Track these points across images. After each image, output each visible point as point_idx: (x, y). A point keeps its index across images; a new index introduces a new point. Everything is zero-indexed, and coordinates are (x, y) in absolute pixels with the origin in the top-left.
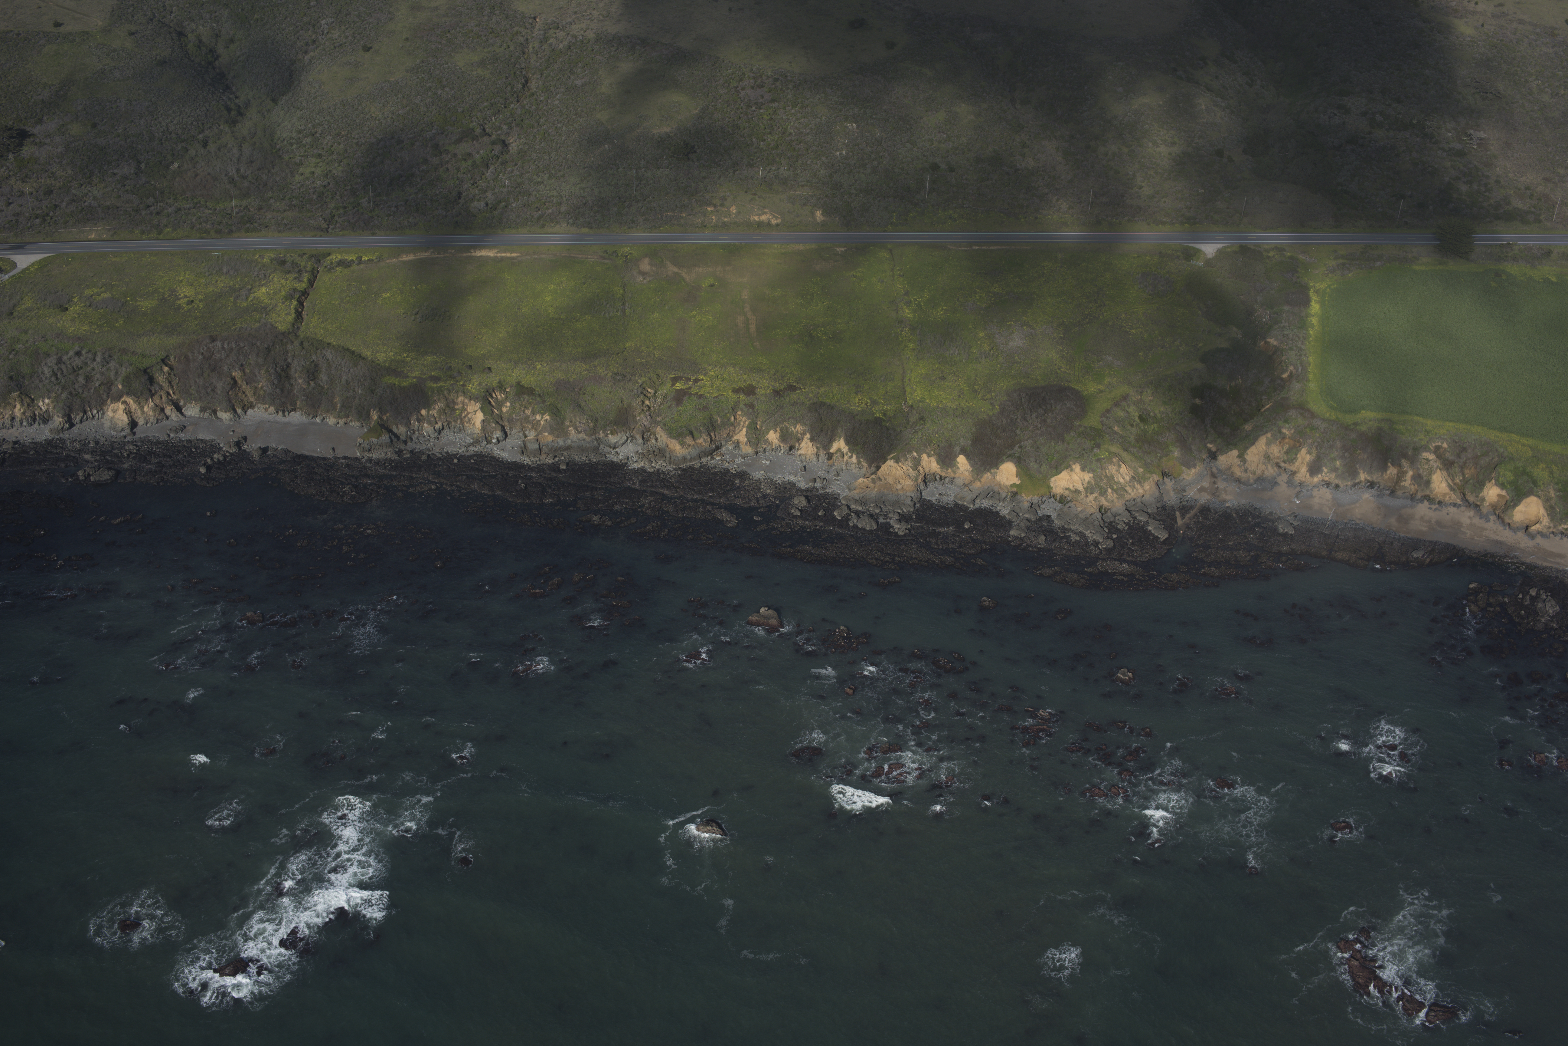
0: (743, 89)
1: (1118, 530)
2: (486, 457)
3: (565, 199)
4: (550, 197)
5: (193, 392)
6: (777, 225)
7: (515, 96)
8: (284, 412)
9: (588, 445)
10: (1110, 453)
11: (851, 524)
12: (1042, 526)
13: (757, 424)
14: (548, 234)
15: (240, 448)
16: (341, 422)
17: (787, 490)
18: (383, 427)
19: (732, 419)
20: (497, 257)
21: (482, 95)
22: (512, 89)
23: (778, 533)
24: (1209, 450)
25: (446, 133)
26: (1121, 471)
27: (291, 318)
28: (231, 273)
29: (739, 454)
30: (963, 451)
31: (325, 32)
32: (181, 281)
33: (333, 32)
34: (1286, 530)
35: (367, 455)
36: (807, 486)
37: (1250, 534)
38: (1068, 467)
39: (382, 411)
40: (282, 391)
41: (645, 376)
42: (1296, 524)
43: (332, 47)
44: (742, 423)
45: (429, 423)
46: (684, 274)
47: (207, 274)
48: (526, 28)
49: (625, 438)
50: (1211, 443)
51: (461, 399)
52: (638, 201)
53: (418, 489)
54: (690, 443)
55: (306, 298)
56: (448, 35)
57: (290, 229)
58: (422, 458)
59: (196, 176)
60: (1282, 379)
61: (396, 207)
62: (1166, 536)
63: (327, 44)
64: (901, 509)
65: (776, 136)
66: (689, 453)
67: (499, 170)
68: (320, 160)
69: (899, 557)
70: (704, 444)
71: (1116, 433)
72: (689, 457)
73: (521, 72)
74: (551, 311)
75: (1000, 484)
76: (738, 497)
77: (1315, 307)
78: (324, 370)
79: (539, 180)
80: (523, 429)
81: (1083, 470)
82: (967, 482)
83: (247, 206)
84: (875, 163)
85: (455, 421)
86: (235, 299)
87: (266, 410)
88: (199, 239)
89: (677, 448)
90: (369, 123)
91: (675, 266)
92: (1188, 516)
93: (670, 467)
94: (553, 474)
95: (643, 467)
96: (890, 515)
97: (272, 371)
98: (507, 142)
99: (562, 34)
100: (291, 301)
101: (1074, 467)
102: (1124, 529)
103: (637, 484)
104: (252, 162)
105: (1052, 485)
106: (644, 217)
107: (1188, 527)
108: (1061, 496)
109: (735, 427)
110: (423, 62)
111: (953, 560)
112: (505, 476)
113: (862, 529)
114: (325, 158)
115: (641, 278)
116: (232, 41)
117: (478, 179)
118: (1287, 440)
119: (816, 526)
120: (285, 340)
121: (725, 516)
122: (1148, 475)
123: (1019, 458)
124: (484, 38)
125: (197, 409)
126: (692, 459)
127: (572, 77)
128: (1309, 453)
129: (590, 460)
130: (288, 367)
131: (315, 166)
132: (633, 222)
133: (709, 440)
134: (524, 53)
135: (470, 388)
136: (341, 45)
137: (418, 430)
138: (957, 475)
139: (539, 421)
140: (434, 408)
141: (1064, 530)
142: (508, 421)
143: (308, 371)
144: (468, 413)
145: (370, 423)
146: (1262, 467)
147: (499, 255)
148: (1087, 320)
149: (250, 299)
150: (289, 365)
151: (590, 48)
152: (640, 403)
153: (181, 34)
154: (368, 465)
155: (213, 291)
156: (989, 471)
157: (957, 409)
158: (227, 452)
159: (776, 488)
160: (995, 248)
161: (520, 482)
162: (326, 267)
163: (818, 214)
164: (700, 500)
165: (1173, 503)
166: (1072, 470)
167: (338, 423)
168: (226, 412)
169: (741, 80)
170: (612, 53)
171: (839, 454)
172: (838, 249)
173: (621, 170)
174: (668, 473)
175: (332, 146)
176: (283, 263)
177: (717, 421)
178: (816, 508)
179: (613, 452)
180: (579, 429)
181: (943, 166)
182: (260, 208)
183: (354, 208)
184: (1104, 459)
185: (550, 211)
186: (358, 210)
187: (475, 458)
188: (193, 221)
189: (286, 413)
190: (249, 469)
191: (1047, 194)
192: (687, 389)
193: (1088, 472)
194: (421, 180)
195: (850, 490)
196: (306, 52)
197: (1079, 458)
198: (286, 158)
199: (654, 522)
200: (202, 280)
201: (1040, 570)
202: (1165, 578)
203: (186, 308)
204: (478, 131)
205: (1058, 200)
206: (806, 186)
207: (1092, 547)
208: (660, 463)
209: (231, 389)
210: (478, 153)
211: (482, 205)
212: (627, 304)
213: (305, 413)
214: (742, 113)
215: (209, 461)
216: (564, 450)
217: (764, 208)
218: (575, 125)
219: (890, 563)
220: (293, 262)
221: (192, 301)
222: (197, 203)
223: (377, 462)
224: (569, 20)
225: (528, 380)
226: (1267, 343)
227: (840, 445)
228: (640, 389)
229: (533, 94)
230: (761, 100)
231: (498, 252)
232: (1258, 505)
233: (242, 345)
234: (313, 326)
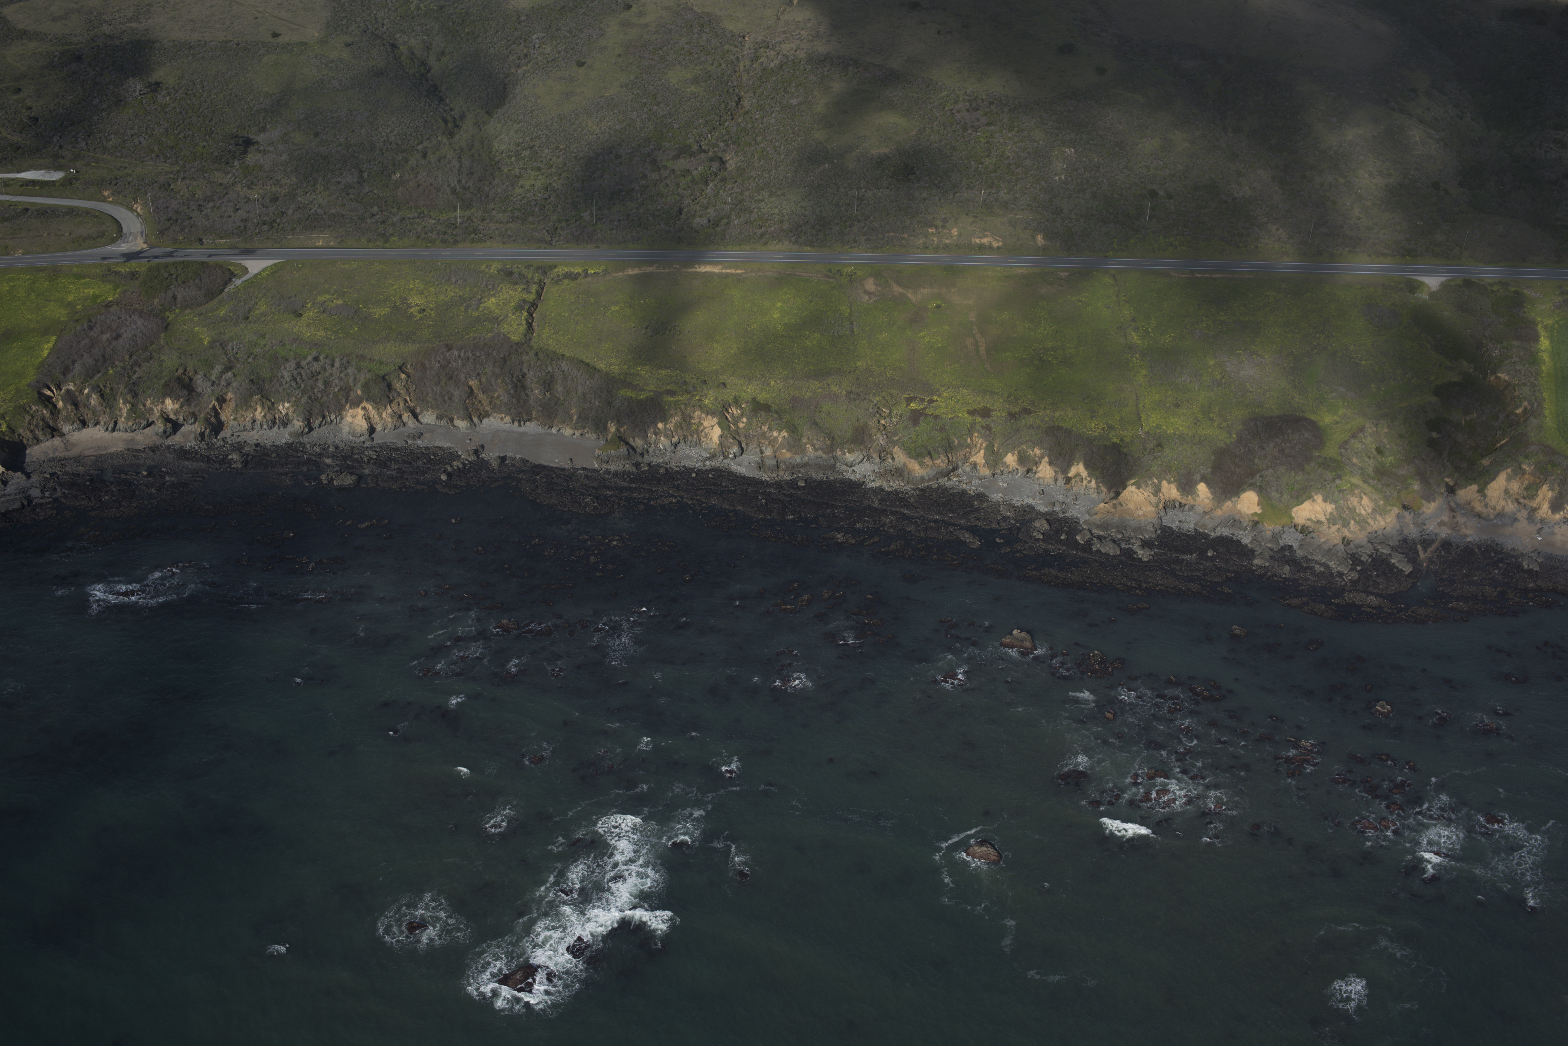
0: (958, 111)
1: (1361, 563)
2: (724, 471)
3: (786, 217)
4: (772, 215)
5: (430, 400)
6: (999, 248)
7: (729, 113)
8: (519, 422)
9: (825, 463)
10: (1352, 485)
11: (1094, 549)
12: (1285, 556)
13: (994, 446)
14: (771, 251)
15: (478, 457)
16: (578, 433)
17: (1026, 514)
18: (621, 439)
19: (969, 440)
20: (722, 273)
21: (696, 112)
22: (726, 107)
23: (1023, 555)
24: (1447, 485)
25: (663, 149)
26: (1363, 502)
27: (523, 328)
28: (460, 282)
29: (976, 476)
30: (1204, 479)
31: (537, 46)
32: (412, 290)
33: (544, 46)
34: (1531, 567)
35: (605, 467)
36: (1047, 510)
37: (1494, 570)
38: (1310, 497)
39: (619, 423)
40: (519, 401)
41: (879, 396)
42: (1539, 561)
43: (545, 61)
44: (979, 445)
45: (666, 436)
46: (909, 295)
47: (436, 283)
48: (736, 46)
49: (862, 457)
50: (1448, 477)
51: (697, 413)
52: (859, 221)
53: (659, 502)
54: (929, 463)
55: (535, 310)
56: (660, 52)
57: (515, 240)
58: (661, 472)
59: (419, 186)
60: (1516, 415)
61: (619, 221)
62: (1411, 569)
63: (539, 58)
64: (1143, 535)
65: (994, 160)
66: (927, 473)
67: (719, 187)
68: (539, 173)
69: (1145, 583)
70: (941, 464)
71: (1354, 465)
72: (927, 478)
73: (734, 90)
74: (780, 328)
75: (1241, 513)
76: (978, 519)
77: (1544, 343)
78: (560, 381)
79: (760, 197)
80: (759, 445)
81: (1325, 500)
82: (1207, 510)
83: (470, 217)
84: (1094, 188)
85: (692, 436)
86: (467, 308)
87: (502, 419)
88: (424, 248)
89: (917, 469)
90: (586, 137)
91: (900, 286)
92: (1430, 550)
93: (908, 487)
94: (792, 491)
95: (881, 486)
96: (1132, 541)
97: (508, 381)
98: (724, 160)
99: (773, 53)
100: (521, 312)
101: (1316, 497)
102: (1367, 561)
103: (877, 503)
104: (472, 173)
105: (1293, 515)
106: (866, 237)
107: (1431, 561)
108: (1303, 527)
109: (971, 449)
110: (637, 78)
111: (1200, 587)
112: (744, 491)
113: (1105, 554)
114: (544, 171)
115: (867, 298)
116: (443, 53)
117: (698, 195)
118: (1527, 476)
119: (1059, 550)
120: (520, 351)
121: (967, 537)
122: (1389, 508)
123: (1260, 487)
124: (696, 56)
125: (434, 417)
126: (930, 480)
127: (787, 96)
128: (1551, 489)
129: (827, 478)
130: (523, 377)
131: (535, 179)
132: (855, 242)
133: (947, 461)
134: (736, 72)
135: (706, 403)
136: (553, 60)
137: (655, 444)
138: (1197, 503)
139: (776, 437)
140: (671, 422)
141: (1308, 560)
142: (745, 436)
143: (544, 382)
144: (705, 428)
145: (607, 435)
146: (1502, 503)
147: (724, 271)
148: (1316, 351)
149: (481, 309)
150: (524, 376)
151: (802, 68)
152: (877, 422)
153: (394, 46)
154: (607, 476)
155: (444, 300)
156: (1230, 499)
157: (1194, 436)
158: (466, 460)
159: (1016, 510)
160: (1218, 276)
161: (760, 497)
162: (552, 279)
163: (1039, 238)
164: (941, 521)
165: (1414, 536)
166: (1314, 501)
167: (574, 434)
168: (463, 420)
169: (956, 102)
170: (826, 73)
171: (1078, 479)
172: (1061, 274)
173: (841, 189)
174: (907, 493)
175: (551, 160)
176: (510, 274)
177: (954, 442)
178: (1058, 532)
179: (850, 470)
180: (817, 447)
181: (1161, 193)
182: (483, 220)
183: (576, 221)
184: (1346, 490)
185: (773, 229)
186: (580, 223)
187: (713, 473)
188: (419, 230)
189: (522, 423)
190: (488, 477)
191: (1266, 223)
192: (922, 409)
193: (1330, 503)
194: (641, 195)
195: (1090, 514)
196: (518, 66)
197: (1321, 488)
198: (506, 170)
199: (897, 541)
200: (432, 289)
201: (1288, 599)
202: (1413, 612)
203: (419, 316)
204: (695, 147)
205: (1277, 230)
206: (1027, 209)
207: (1338, 579)
208: (897, 483)
209: (469, 398)
210: (696, 169)
211: (705, 221)
212: (855, 324)
213: (541, 423)
214: (959, 136)
215: (449, 468)
216: (801, 467)
217: (985, 231)
218: (793, 143)
219: (1137, 589)
220: (520, 273)
221: (424, 310)
222: (420, 213)
223: (616, 474)
224: (778, 39)
225: (763, 397)
226: (1497, 377)
227: (1079, 469)
228: (875, 409)
229: (747, 112)
230: (977, 124)
231: (723, 268)
232: (1500, 540)
233: (478, 354)
234: (544, 337)
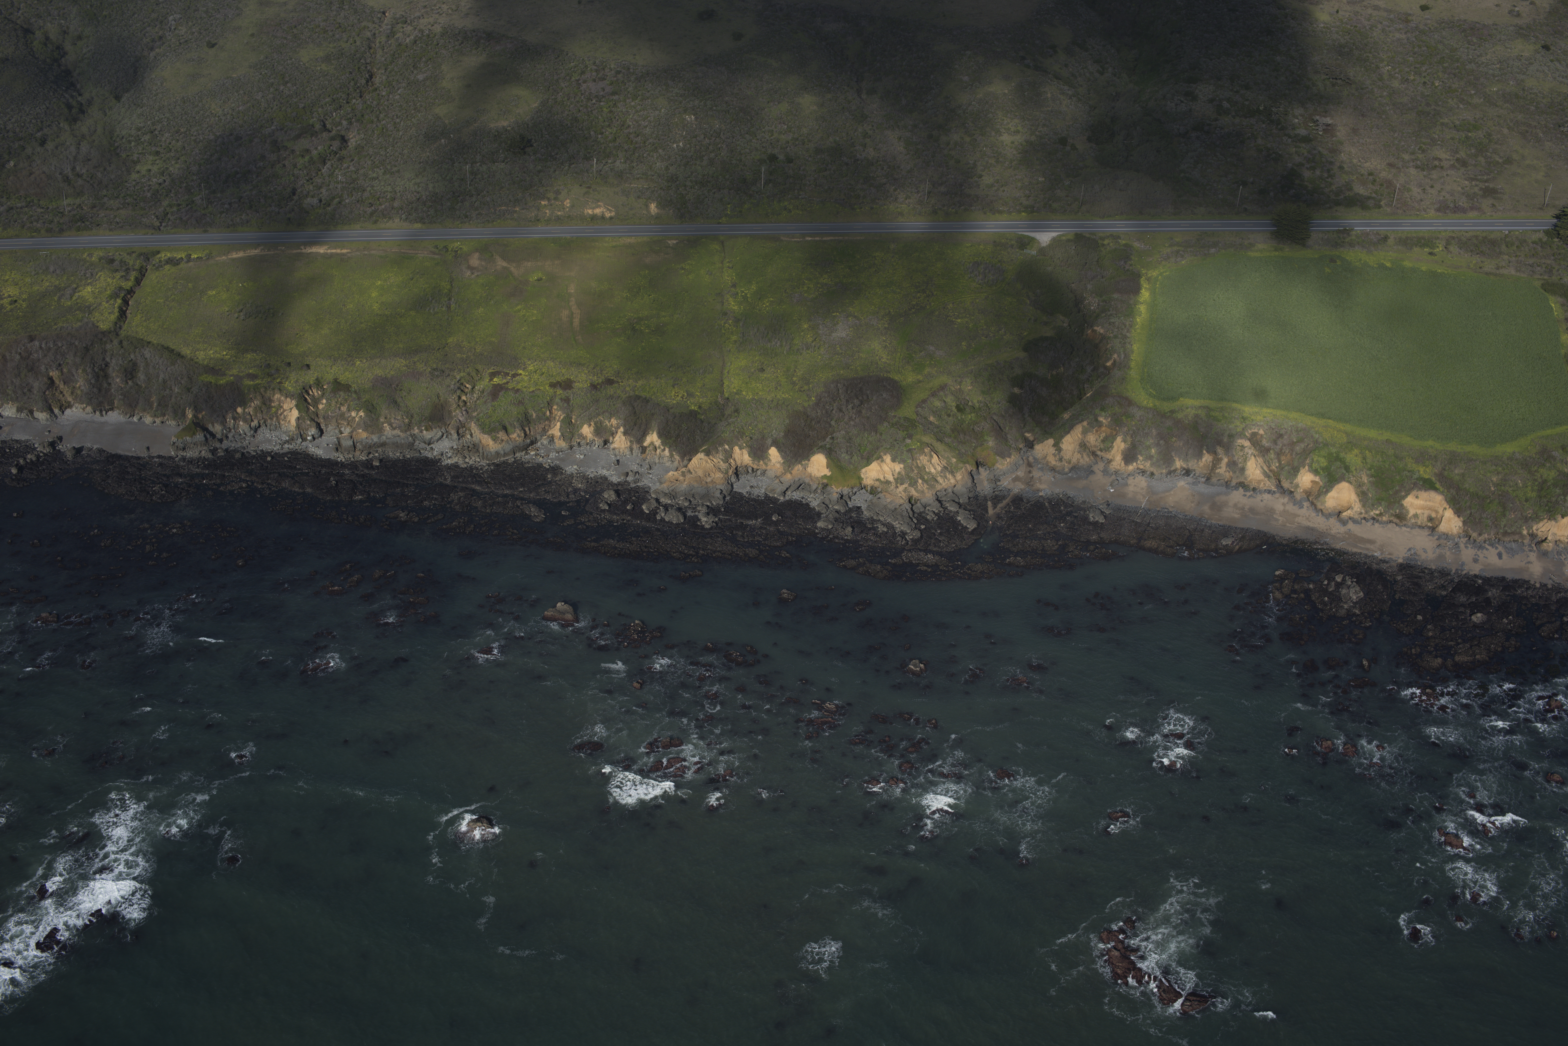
0: (585, 82)
1: (926, 521)
2: (301, 454)
3: (399, 194)
4: (384, 193)
5: (10, 393)
6: (611, 218)
7: (358, 91)
8: (101, 411)
9: (403, 441)
10: (922, 443)
11: (658, 518)
12: (851, 517)
13: (571, 418)
14: (381, 229)
15: (54, 448)
16: (158, 421)
17: (598, 484)
18: (198, 425)
19: (548, 413)
20: (327, 254)
21: (324, 90)
22: (356, 84)
23: (585, 527)
24: (1026, 440)
25: (285, 129)
26: (933, 461)
27: (114, 316)
28: (58, 272)
29: (554, 449)
30: (775, 443)
31: (173, 28)
32: (7, 281)
33: (180, 28)
34: (1097, 519)
35: (182, 453)
36: (619, 480)
37: (1060, 523)
38: (879, 458)
39: (196, 410)
40: (100, 390)
41: (464, 371)
42: (1107, 513)
43: (178, 43)
44: (557, 418)
45: (245, 421)
46: (512, 269)
47: (33, 273)
48: (374, 23)
49: (441, 434)
50: (1028, 432)
51: (277, 396)
52: (472, 196)
53: (229, 487)
54: (503, 438)
55: (132, 297)
56: (295, 31)
57: (122, 227)
58: (236, 457)
59: (31, 174)
60: (1106, 368)
61: (230, 204)
62: (975, 526)
63: (173, 40)
64: (711, 502)
65: (615, 129)
66: (502, 448)
67: (335, 166)
68: (157, 158)
69: (703, 550)
70: (517, 439)
71: (931, 423)
72: (502, 452)
73: (366, 67)
74: (376, 307)
75: (811, 476)
76: (549, 492)
77: (1145, 294)
78: (142, 369)
79: (375, 175)
80: (338, 425)
81: (893, 460)
82: (778, 474)
83: (80, 205)
84: (712, 155)
85: (271, 419)
86: (60, 298)
87: (84, 409)
88: (29, 238)
89: (489, 443)
90: (208, 120)
91: (505, 260)
92: (1000, 505)
93: (484, 463)
94: (366, 471)
95: (457, 463)
96: (698, 508)
97: (89, 370)
98: (346, 138)
99: (410, 28)
100: (116, 300)
101: (885, 457)
102: (933, 520)
103: (449, 480)
104: (89, 160)
105: (862, 476)
106: (477, 212)
107: (999, 517)
108: (872, 487)
109: (550, 421)
110: (267, 58)
111: (757, 552)
112: (317, 473)
113: (669, 522)
114: (163, 155)
115: (468, 273)
116: (80, 38)
117: (314, 175)
118: (1104, 429)
119: (624, 520)
120: (104, 339)
121: (533, 511)
122: (961, 465)
123: (830, 449)
124: (331, 33)
125: (14, 410)
126: (505, 454)
127: (415, 72)
128: (1124, 441)
129: (404, 456)
130: (106, 366)
131: (152, 164)
132: (466, 217)
133: (523, 435)
134: (370, 48)
135: (286, 385)
136: (186, 41)
137: (234, 428)
138: (768, 468)
139: (354, 418)
140: (250, 406)
141: (873, 521)
142: (324, 418)
143: (125, 370)
144: (284, 411)
145: (186, 422)
146: (1077, 456)
147: (329, 251)
148: (913, 310)
149: (74, 298)
150: (107, 365)
151: (435, 43)
152: (457, 398)
153: (27, 31)
154: (182, 463)
155: (38, 290)
156: (800, 463)
157: (772, 401)
158: (41, 452)
159: (588, 482)
160: (829, 238)
161: (332, 479)
162: (154, 265)
163: (653, 207)
164: (510, 495)
165: (986, 493)
166: (883, 461)
167: (155, 422)
168: (42, 412)
169: (583, 73)
170: (456, 48)
171: (651, 448)
172: (669, 242)
173: (456, 164)
174: (481, 469)
175: (170, 144)
176: (112, 261)
177: (532, 415)
178: (626, 502)
179: (428, 448)
180: (394, 425)
181: (781, 157)
182: (94, 207)
183: (187, 205)
184: (915, 449)
185: (383, 207)
186: (192, 208)
187: (289, 456)
188: (24, 220)
189: (104, 413)
190: (61, 469)
191: (885, 184)
192: (504, 384)
193: (899, 463)
194: (257, 177)
195: (661, 483)
196: (152, 49)
197: (890, 448)
198: (124, 156)
199: (461, 518)
200: (28, 280)
201: (844, 561)
202: (969, 569)
203: (9, 307)
204: (318, 126)
205: (895, 190)
206: (642, 178)
207: (899, 538)
208: (473, 458)
209: (48, 389)
210: (316, 149)
211: (315, 201)
212: (453, 299)
213: (123, 412)
214: (581, 106)
215: (21, 461)
216: (379, 447)
217: (598, 201)
218: (413, 120)
219: (693, 556)
220: (121, 260)
221: (16, 301)
222: (30, 202)
223: (191, 461)
224: (417, 14)
225: (345, 377)
226: (1094, 331)
227: (653, 438)
228: (458, 385)
229: (376, 89)
230: (602, 93)
231: (329, 248)
232: (1071, 493)
233: (60, 345)
234: (136, 325)
